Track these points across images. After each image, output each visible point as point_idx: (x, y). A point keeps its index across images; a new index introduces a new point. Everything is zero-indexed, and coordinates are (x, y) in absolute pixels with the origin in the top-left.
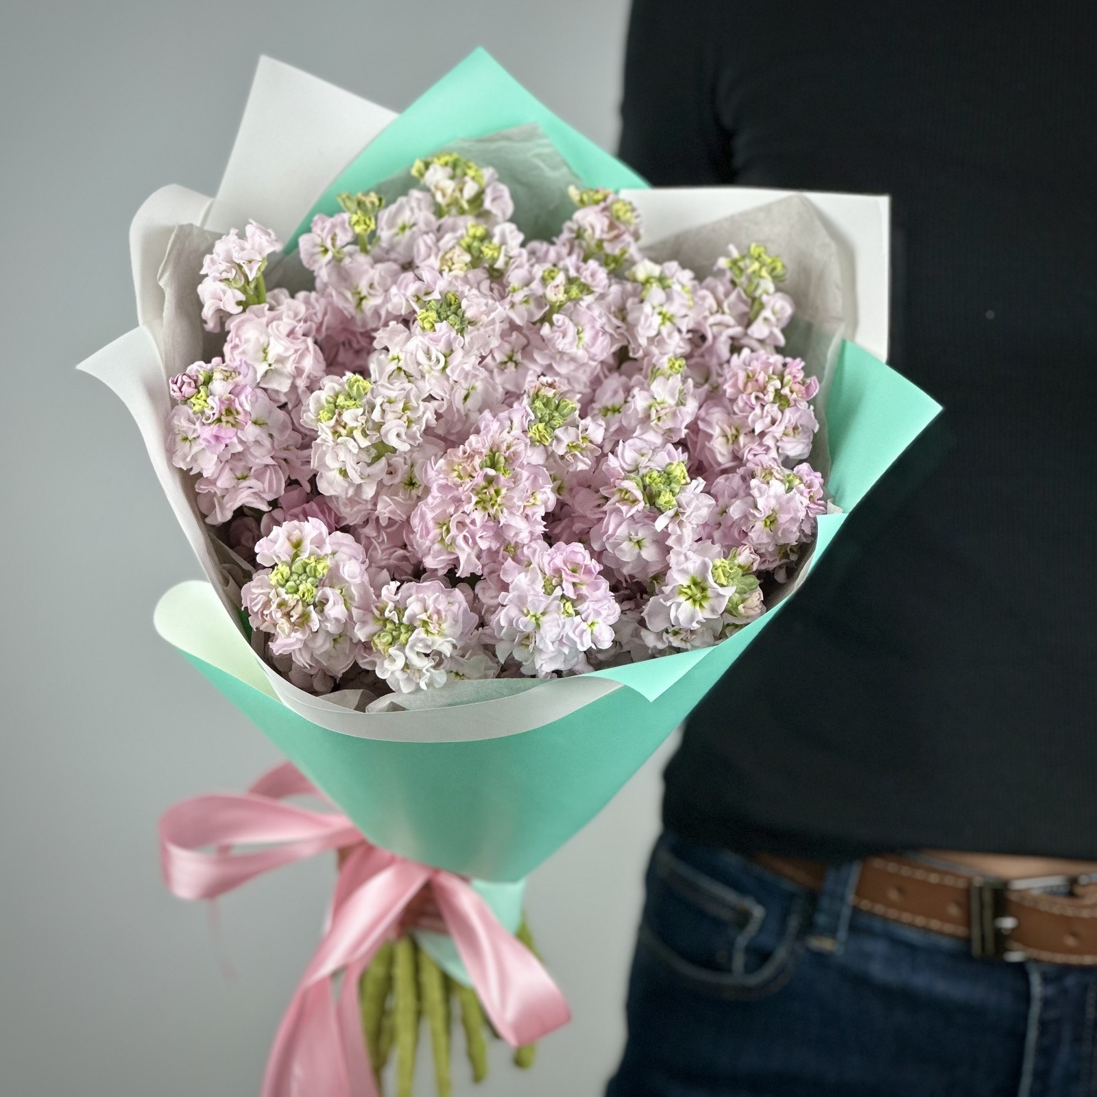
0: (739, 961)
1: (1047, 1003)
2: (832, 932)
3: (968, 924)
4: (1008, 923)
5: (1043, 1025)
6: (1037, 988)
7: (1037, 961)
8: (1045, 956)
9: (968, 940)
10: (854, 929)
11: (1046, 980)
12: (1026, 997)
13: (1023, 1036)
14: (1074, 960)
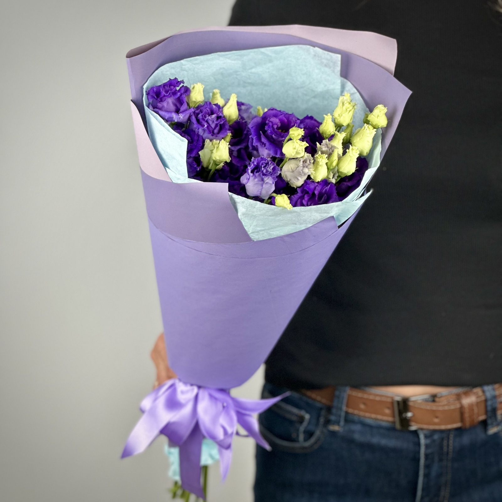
0: (301, 437)
1: (427, 446)
2: (338, 423)
3: (394, 416)
4: (409, 415)
5: (427, 456)
6: (423, 441)
7: (422, 429)
8: (425, 426)
9: (394, 423)
10: (347, 421)
11: (426, 437)
12: (419, 444)
13: (418, 460)
14: (437, 427)
